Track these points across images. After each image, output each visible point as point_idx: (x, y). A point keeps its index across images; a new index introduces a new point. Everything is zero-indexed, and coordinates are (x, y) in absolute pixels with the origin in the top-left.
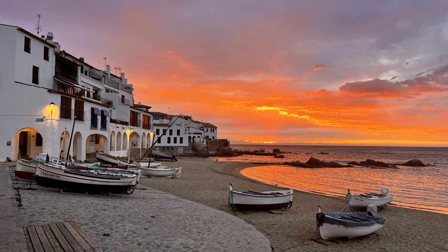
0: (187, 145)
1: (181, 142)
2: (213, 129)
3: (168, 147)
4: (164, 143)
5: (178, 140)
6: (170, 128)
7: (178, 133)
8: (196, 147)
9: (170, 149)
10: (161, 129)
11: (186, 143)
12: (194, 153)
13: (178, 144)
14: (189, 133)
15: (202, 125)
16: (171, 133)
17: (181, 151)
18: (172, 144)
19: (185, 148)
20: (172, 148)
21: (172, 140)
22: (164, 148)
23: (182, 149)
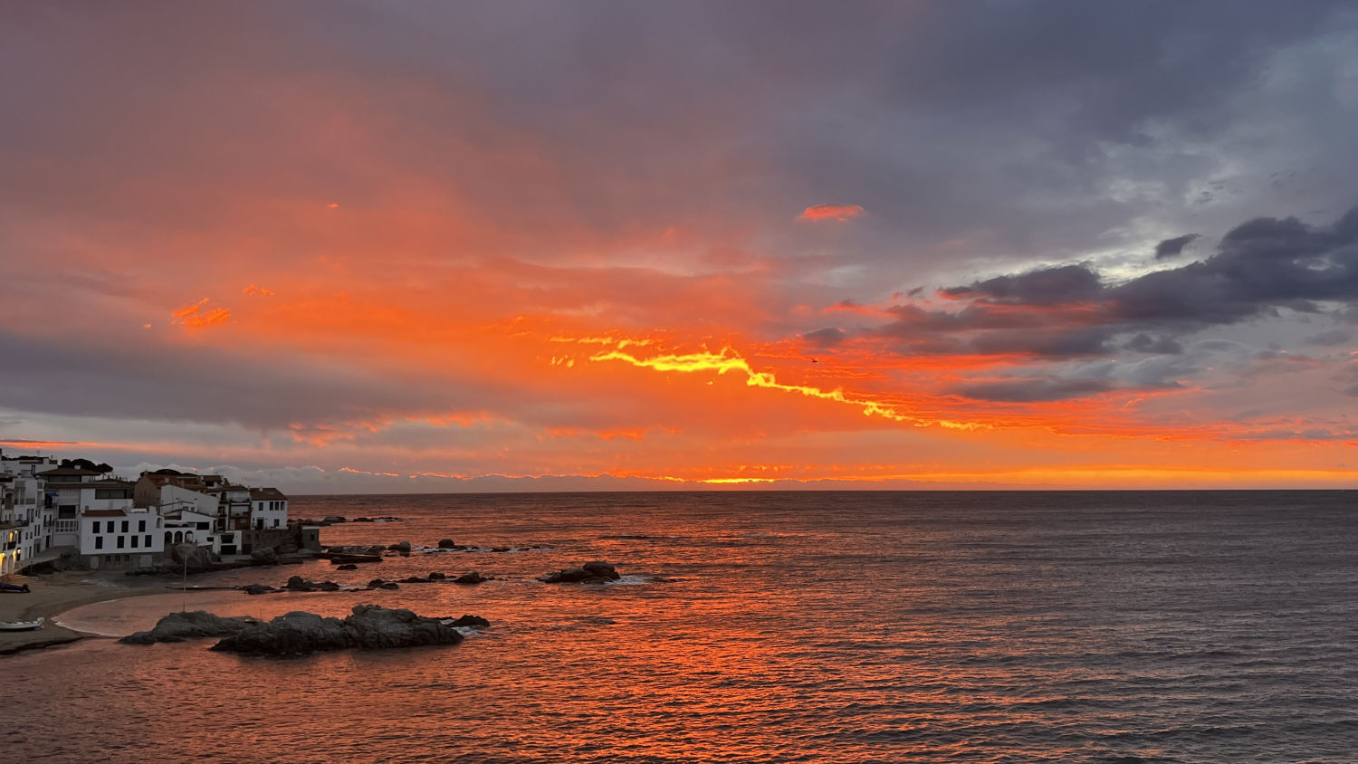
0: (162, 550)
1: (148, 542)
2: (277, 503)
3: (118, 556)
4: (110, 547)
5: (141, 541)
6: (125, 519)
7: (142, 526)
8: (179, 554)
9: (122, 559)
10: (104, 522)
11: (158, 546)
12: (175, 564)
13: (141, 548)
14: (167, 526)
15: (248, 495)
16: (125, 527)
17: (146, 563)
18: (128, 549)
19: (156, 556)
20: (127, 556)
21: (128, 542)
22: (108, 557)
23: (150, 558)
